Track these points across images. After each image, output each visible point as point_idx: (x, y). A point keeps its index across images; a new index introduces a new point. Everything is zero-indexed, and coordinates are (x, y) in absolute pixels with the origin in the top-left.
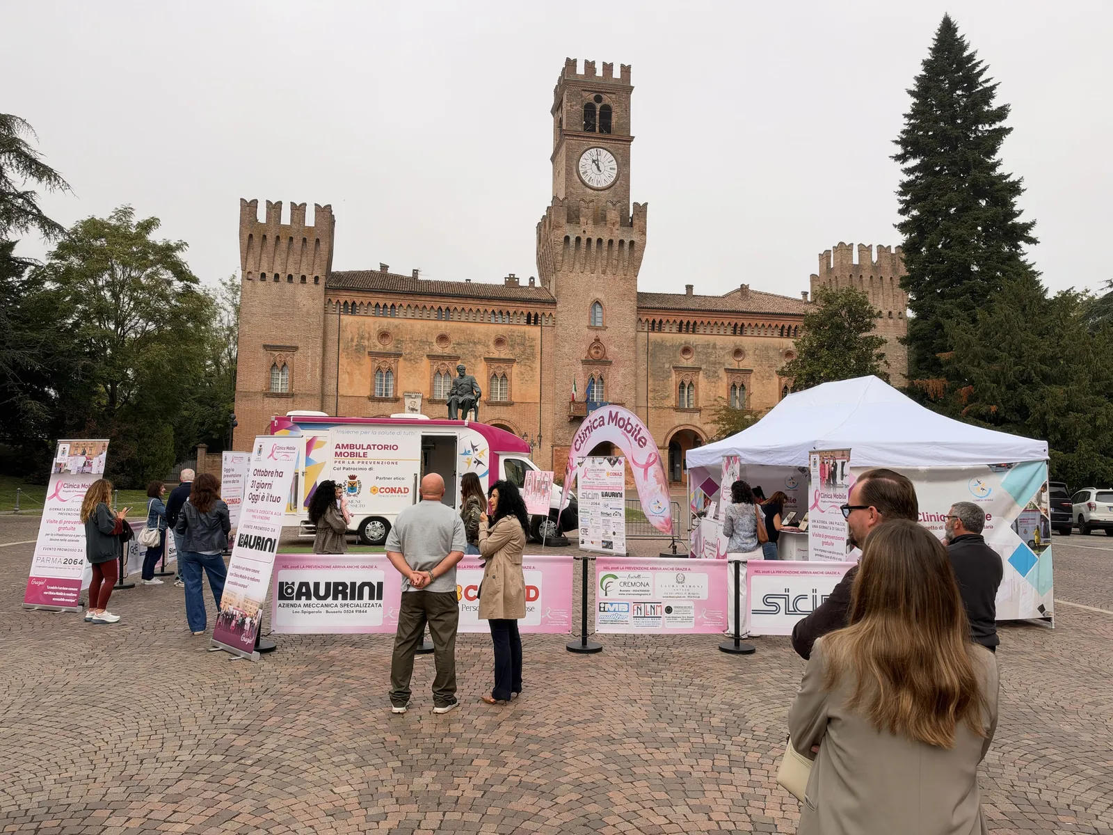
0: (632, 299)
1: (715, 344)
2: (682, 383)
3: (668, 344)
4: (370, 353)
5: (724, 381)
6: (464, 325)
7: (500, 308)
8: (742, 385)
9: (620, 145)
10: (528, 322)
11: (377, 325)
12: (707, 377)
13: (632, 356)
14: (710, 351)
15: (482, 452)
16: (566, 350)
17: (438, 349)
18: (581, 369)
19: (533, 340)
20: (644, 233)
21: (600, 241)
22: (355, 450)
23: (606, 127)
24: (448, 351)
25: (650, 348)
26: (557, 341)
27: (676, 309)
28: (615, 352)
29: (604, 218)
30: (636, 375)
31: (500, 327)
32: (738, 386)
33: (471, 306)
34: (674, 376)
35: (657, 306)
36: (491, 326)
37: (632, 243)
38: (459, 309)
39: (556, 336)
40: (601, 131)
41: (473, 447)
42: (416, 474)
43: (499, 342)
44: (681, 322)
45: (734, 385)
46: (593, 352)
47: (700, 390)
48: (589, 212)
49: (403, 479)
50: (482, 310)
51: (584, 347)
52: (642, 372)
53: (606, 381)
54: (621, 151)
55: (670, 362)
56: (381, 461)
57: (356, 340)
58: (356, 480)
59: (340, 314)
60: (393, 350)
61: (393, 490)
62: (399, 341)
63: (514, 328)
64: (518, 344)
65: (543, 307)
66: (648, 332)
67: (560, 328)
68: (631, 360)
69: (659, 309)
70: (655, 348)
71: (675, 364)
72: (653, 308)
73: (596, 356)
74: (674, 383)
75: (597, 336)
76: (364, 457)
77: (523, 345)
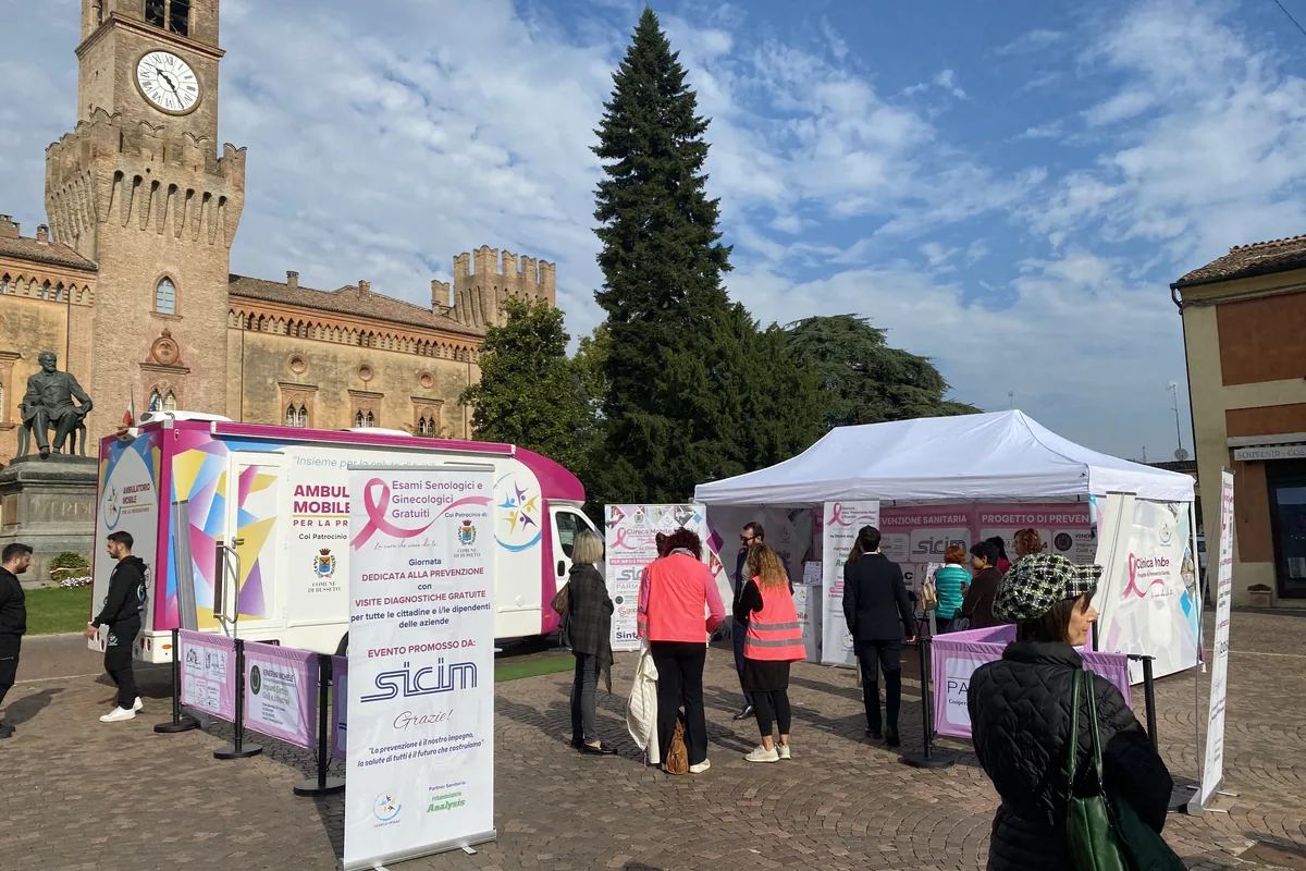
0: (222, 279)
1: (335, 357)
2: (291, 406)
3: (271, 350)
5: (348, 406)
8: (370, 414)
9: (204, 58)
12: (326, 400)
13: (219, 363)
14: (328, 364)
15: (531, 502)
16: (113, 346)
18: (138, 377)
19: (53, 325)
20: (242, 190)
21: (173, 188)
22: (331, 499)
23: (180, 26)
25: (246, 354)
26: (99, 330)
27: (284, 302)
28: (192, 355)
29: (179, 155)
30: (225, 391)
32: (365, 413)
34: (280, 396)
35: (257, 294)
37: (223, 200)
39: (96, 322)
40: (172, 29)
41: (519, 493)
44: (291, 321)
45: (360, 413)
47: (315, 417)
48: (158, 142)
51: (146, 343)
52: (233, 386)
53: (178, 397)
54: (204, 66)
55: (275, 376)
63: (19, 302)
64: (25, 329)
65: (73, 273)
66: (243, 330)
67: (104, 312)
68: (217, 369)
69: (262, 299)
70: (252, 354)
71: (281, 379)
72: (252, 297)
73: (164, 358)
74: (280, 405)
75: (166, 329)
76: (347, 512)
77: (35, 331)
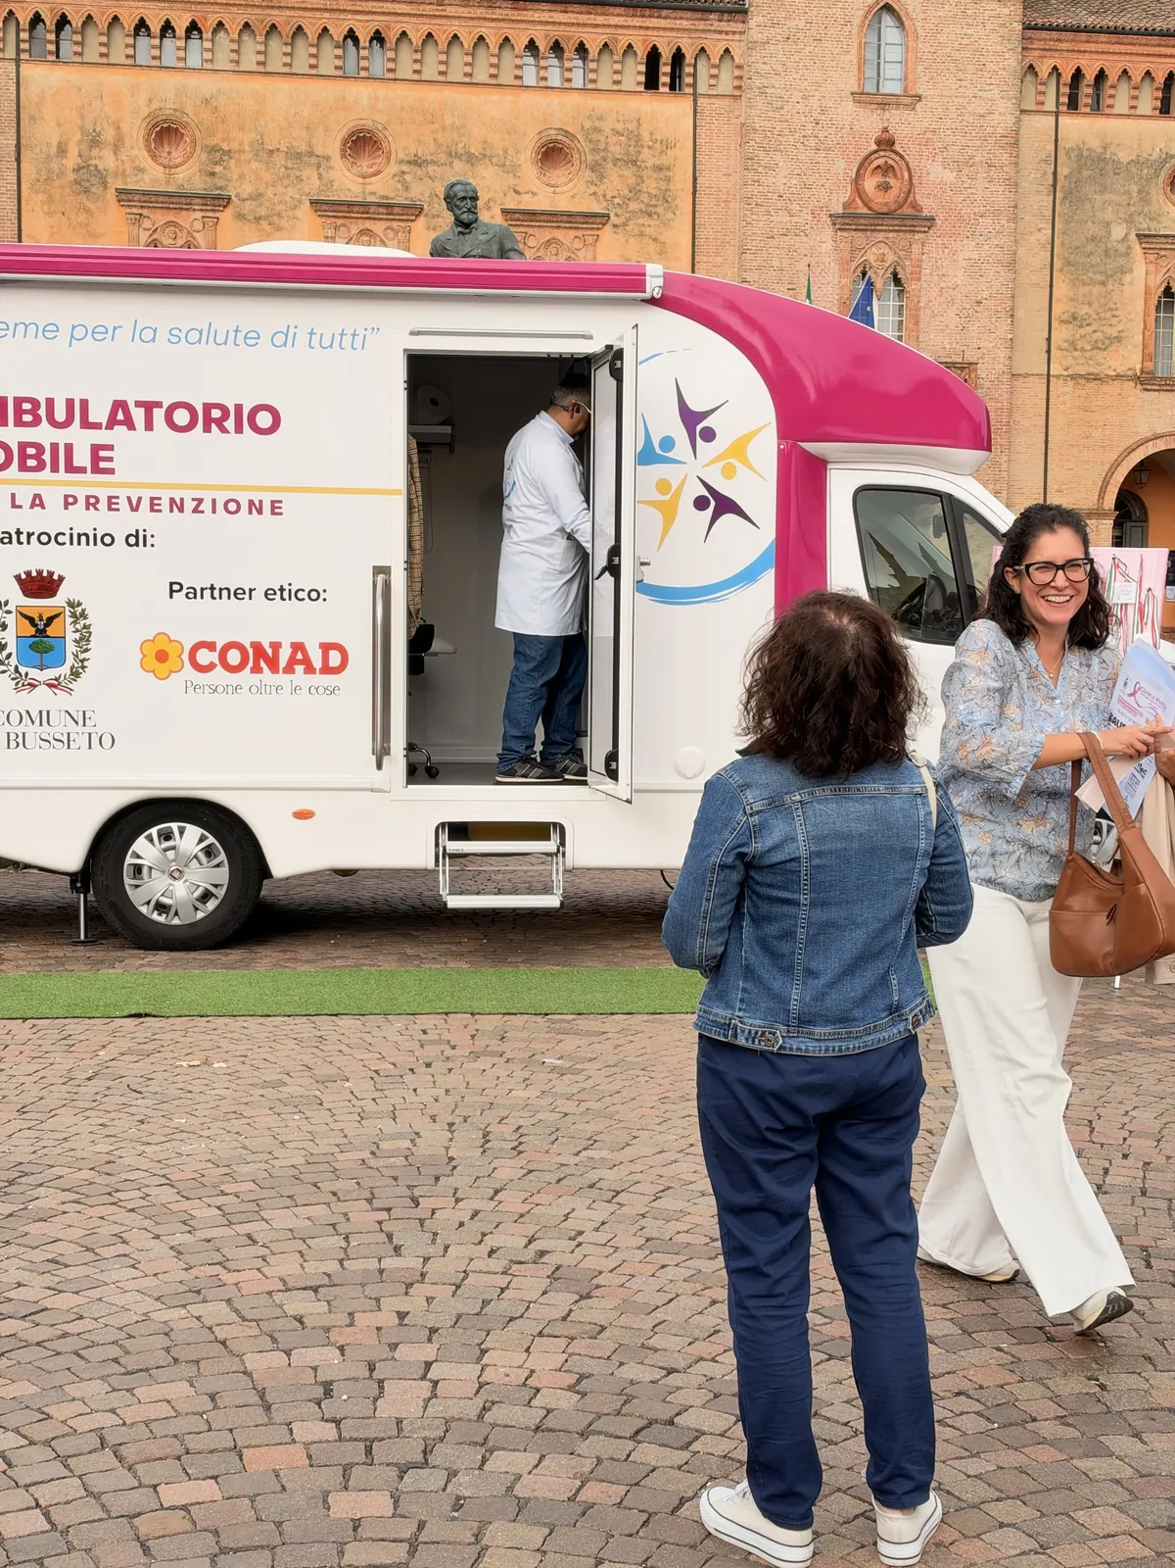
2: (1168, 290)
3: (1124, 157)
4: (125, 195)
6: (431, 95)
7: (557, 32)
10: (651, 82)
11: (143, 97)
13: (1001, 198)
15: (739, 449)
16: (779, 180)
17: (347, 181)
18: (828, 245)
19: (668, 145)
22: (44, 434)
24: (382, 186)
25: (1063, 171)
26: (750, 148)
27: (1153, 33)
28: (944, 185)
30: (1012, 265)
31: (554, 101)
33: (454, 27)
34: (1140, 268)
35: (1090, 21)
36: (525, 97)
38: (416, 37)
39: (745, 130)
41: (690, 418)
42: (381, 570)
43: (552, 153)
46: (870, 184)
49: (315, 595)
50: (493, 41)
51: (843, 167)
52: (1034, 256)
53: (911, 287)
55: (1129, 221)
56: (188, 496)
57: (73, 150)
58: (59, 600)
59: (18, 61)
60: (199, 185)
61: (262, 657)
62: (219, 154)
63: (601, 103)
64: (616, 161)
65: (701, 25)
66: (1057, 114)
67: (760, 102)
68: (997, 213)
69: (1101, 31)
70: (1079, 169)
71: (1144, 225)
72: (1078, 30)
73: (880, 200)
74: (1140, 289)
75: (885, 130)
76: (96, 470)
77: (634, 163)
